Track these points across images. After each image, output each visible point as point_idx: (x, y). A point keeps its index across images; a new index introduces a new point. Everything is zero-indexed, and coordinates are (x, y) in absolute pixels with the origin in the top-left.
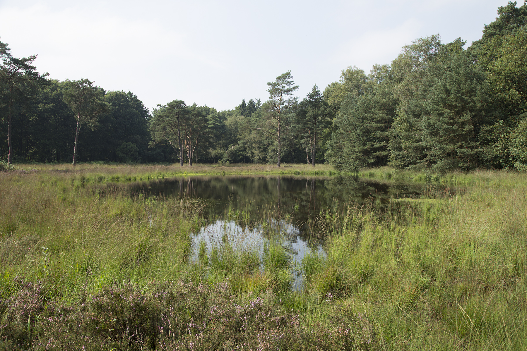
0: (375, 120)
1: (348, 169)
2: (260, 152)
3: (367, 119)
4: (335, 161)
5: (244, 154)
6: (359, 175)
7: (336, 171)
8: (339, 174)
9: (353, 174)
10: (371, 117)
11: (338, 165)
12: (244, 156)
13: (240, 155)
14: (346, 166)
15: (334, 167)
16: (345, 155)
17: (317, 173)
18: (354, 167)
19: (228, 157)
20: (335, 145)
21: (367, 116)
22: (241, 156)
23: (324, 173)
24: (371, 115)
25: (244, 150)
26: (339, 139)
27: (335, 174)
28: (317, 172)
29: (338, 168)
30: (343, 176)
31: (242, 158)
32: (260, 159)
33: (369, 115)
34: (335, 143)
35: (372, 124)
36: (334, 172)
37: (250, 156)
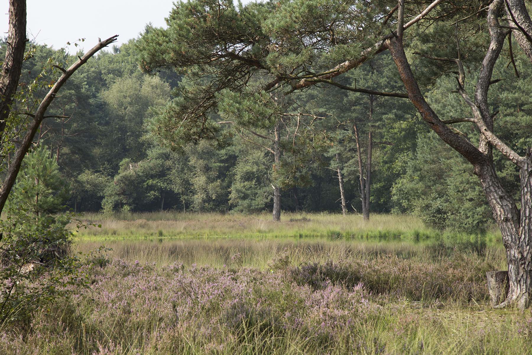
0: (525, 107)
1: (460, 227)
2: (210, 180)
3: (508, 106)
4: (428, 207)
5: (161, 184)
6: (487, 239)
7: (429, 232)
8: (437, 237)
9: (472, 238)
10: (516, 100)
11: (433, 216)
12: (161, 191)
13: (151, 188)
14: (455, 220)
15: (424, 221)
16: (451, 191)
17: (383, 237)
18: (475, 222)
19: (119, 195)
20: (426, 167)
21: (507, 98)
22: (152, 192)
23: (402, 237)
24: (517, 95)
25: (162, 174)
26: (437, 153)
27: (428, 237)
28: (383, 233)
29: (435, 223)
30: (447, 243)
31: (156, 198)
32: (208, 200)
33: (510, 96)
34: (426, 162)
35: (520, 117)
36: (425, 232)
37: (180, 191)
